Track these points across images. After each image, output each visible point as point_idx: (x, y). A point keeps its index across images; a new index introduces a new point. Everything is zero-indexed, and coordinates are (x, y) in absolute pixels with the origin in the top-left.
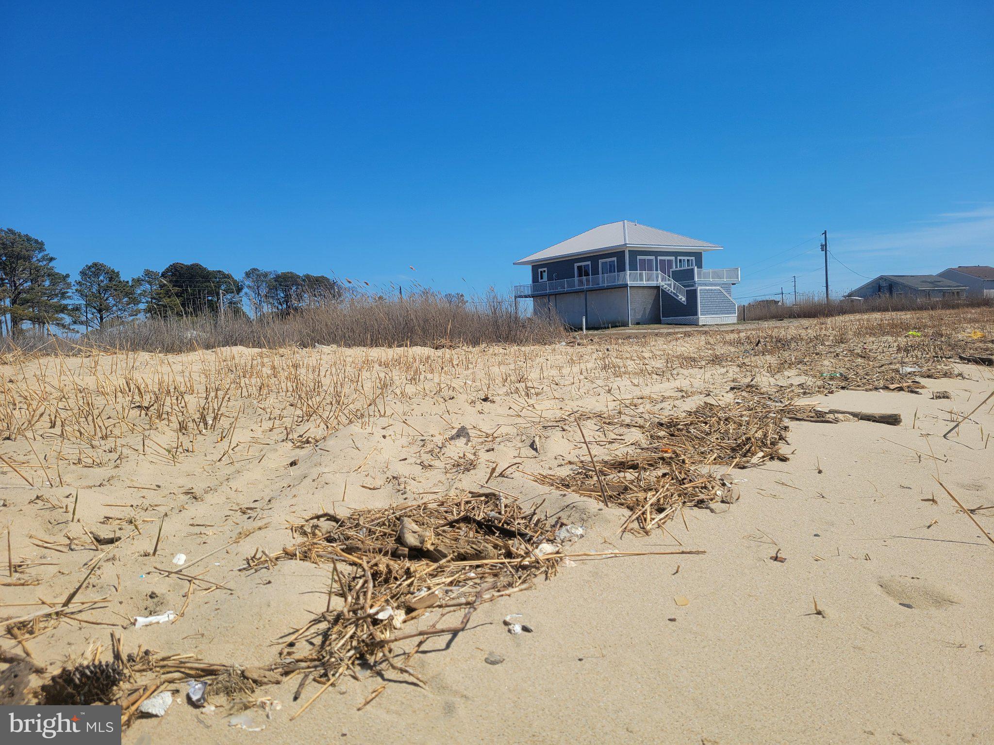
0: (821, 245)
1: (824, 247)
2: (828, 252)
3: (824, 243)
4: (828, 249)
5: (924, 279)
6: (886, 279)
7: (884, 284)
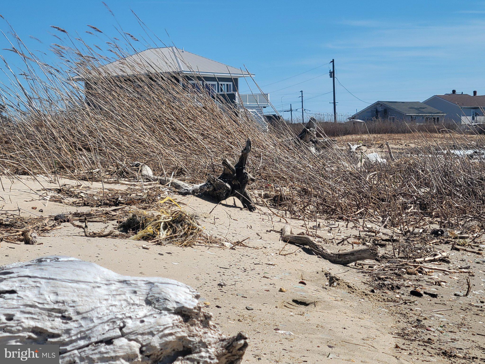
0: (330, 72)
1: (332, 74)
2: (335, 79)
3: (332, 71)
4: (335, 76)
5: (412, 106)
6: (381, 105)
7: (380, 109)
